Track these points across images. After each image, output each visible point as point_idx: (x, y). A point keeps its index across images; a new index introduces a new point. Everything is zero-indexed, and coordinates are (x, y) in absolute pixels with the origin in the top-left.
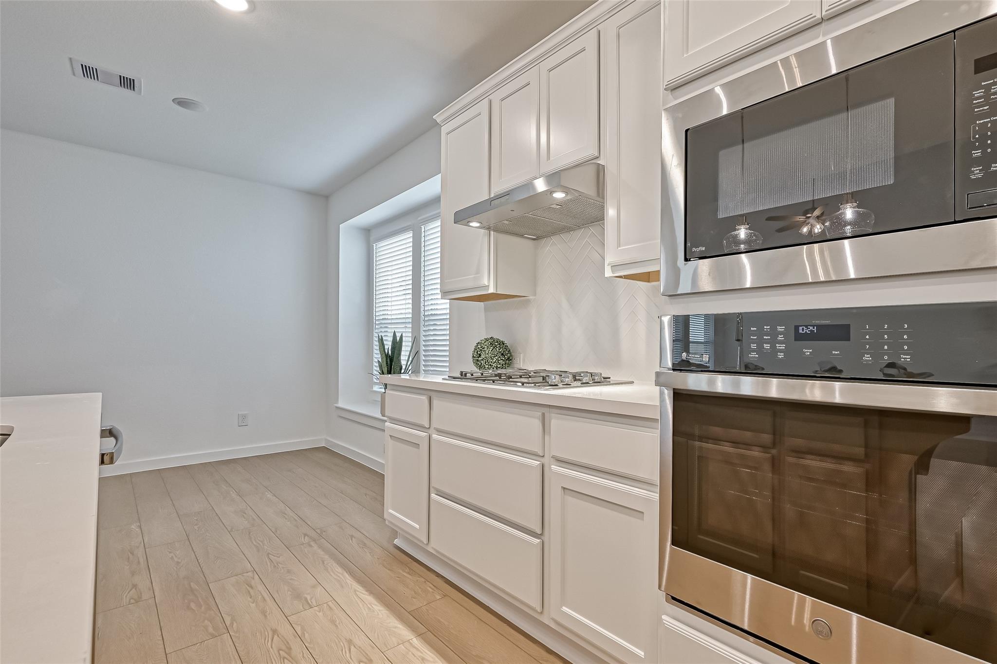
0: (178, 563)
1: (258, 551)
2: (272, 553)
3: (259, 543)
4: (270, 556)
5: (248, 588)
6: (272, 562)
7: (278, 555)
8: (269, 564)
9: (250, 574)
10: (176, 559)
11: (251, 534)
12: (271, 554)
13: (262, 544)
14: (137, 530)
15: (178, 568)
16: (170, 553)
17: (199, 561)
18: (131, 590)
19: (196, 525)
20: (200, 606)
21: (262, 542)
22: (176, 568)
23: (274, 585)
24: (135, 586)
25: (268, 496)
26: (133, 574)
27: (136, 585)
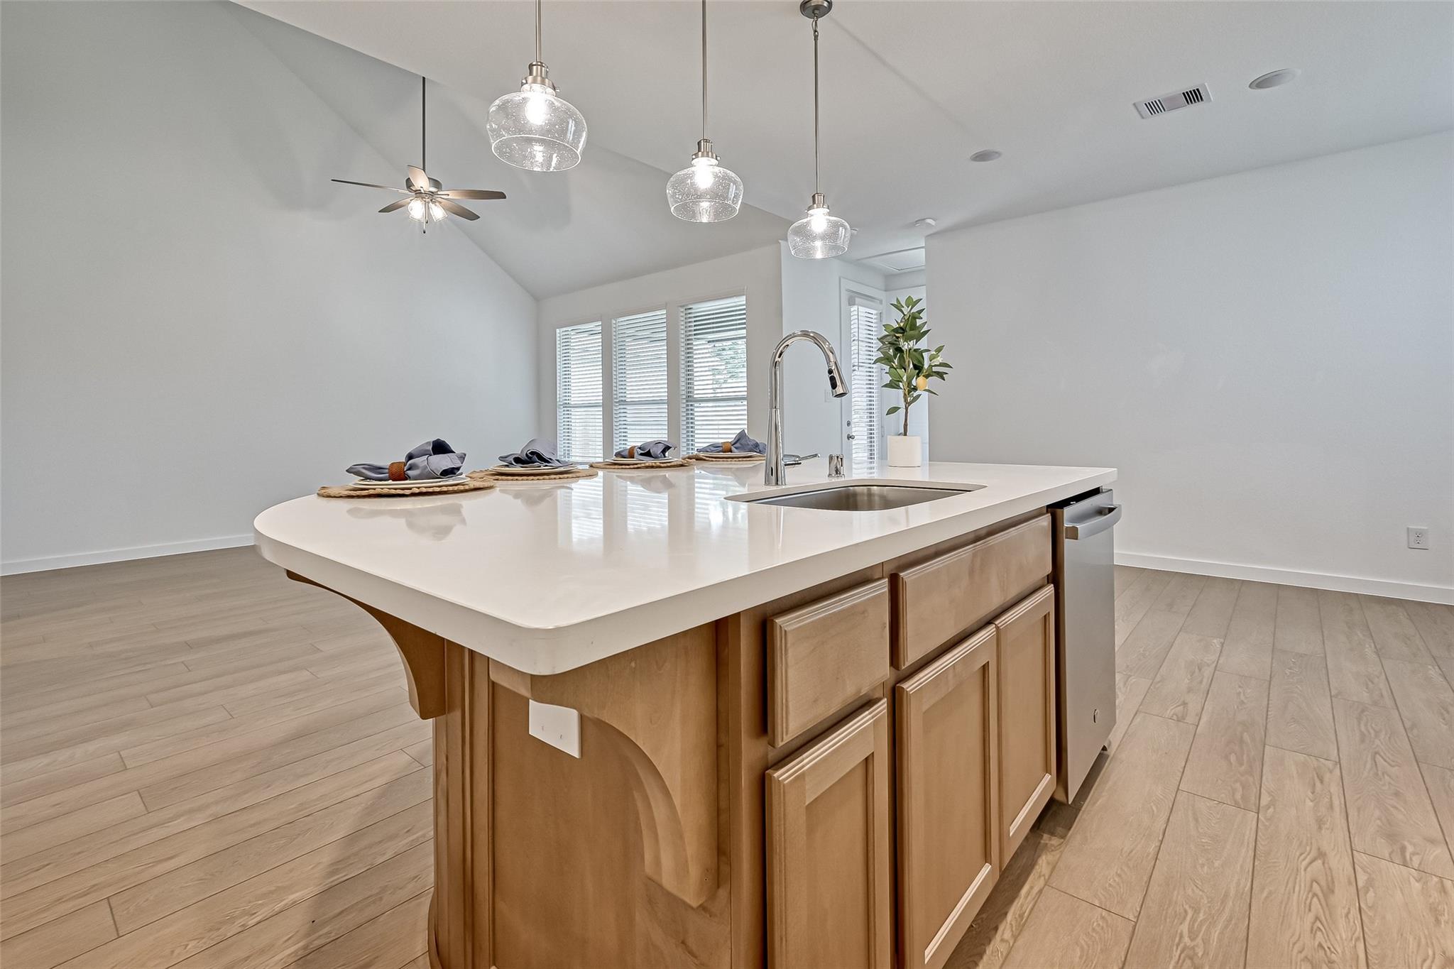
0: (1242, 702)
1: (1363, 741)
2: (1382, 754)
3: (1369, 732)
4: (1378, 756)
5: (1316, 778)
6: (1376, 765)
7: (1392, 763)
8: (1368, 766)
9: (1330, 764)
10: (1242, 697)
11: (1365, 713)
12: (1381, 756)
13: (1373, 735)
14: (1218, 646)
15: (1240, 708)
16: (1240, 687)
17: (1269, 713)
18: (1179, 706)
19: (1290, 669)
20: (1241, 764)
21: (1376, 732)
22: (1238, 707)
23: (1360, 798)
24: (1185, 704)
25: (1430, 672)
26: (1190, 690)
27: (1187, 704)
